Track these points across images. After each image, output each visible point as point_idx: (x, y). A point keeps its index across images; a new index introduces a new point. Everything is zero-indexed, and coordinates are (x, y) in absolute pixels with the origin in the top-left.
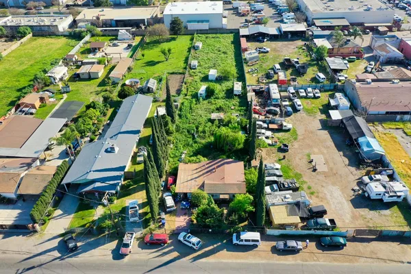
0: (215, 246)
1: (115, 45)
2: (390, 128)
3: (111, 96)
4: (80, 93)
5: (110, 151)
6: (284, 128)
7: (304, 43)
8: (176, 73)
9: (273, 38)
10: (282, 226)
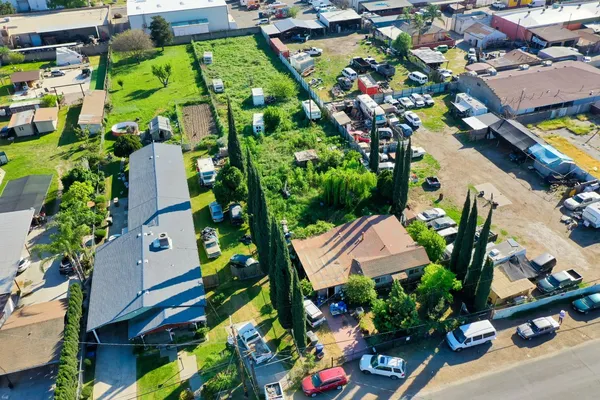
0: (426, 362)
1: (56, 74)
2: (550, 130)
3: (98, 155)
4: (29, 162)
5: (160, 246)
6: (414, 155)
7: (364, 36)
8: (193, 104)
9: (317, 34)
10: (510, 301)
